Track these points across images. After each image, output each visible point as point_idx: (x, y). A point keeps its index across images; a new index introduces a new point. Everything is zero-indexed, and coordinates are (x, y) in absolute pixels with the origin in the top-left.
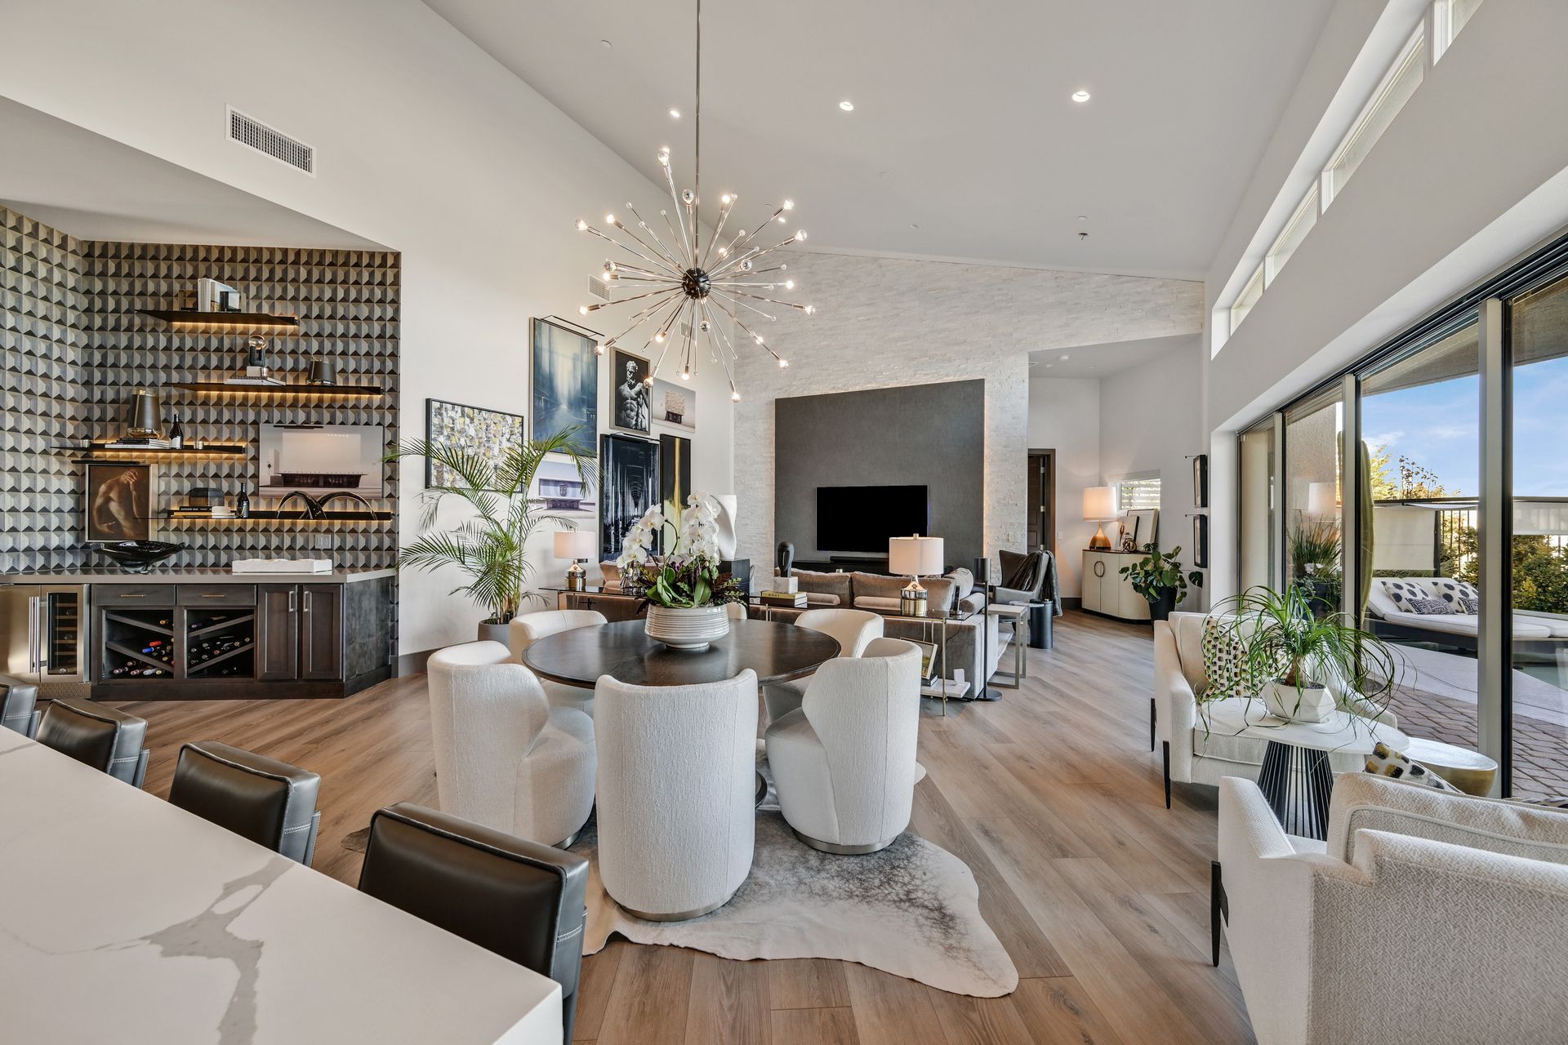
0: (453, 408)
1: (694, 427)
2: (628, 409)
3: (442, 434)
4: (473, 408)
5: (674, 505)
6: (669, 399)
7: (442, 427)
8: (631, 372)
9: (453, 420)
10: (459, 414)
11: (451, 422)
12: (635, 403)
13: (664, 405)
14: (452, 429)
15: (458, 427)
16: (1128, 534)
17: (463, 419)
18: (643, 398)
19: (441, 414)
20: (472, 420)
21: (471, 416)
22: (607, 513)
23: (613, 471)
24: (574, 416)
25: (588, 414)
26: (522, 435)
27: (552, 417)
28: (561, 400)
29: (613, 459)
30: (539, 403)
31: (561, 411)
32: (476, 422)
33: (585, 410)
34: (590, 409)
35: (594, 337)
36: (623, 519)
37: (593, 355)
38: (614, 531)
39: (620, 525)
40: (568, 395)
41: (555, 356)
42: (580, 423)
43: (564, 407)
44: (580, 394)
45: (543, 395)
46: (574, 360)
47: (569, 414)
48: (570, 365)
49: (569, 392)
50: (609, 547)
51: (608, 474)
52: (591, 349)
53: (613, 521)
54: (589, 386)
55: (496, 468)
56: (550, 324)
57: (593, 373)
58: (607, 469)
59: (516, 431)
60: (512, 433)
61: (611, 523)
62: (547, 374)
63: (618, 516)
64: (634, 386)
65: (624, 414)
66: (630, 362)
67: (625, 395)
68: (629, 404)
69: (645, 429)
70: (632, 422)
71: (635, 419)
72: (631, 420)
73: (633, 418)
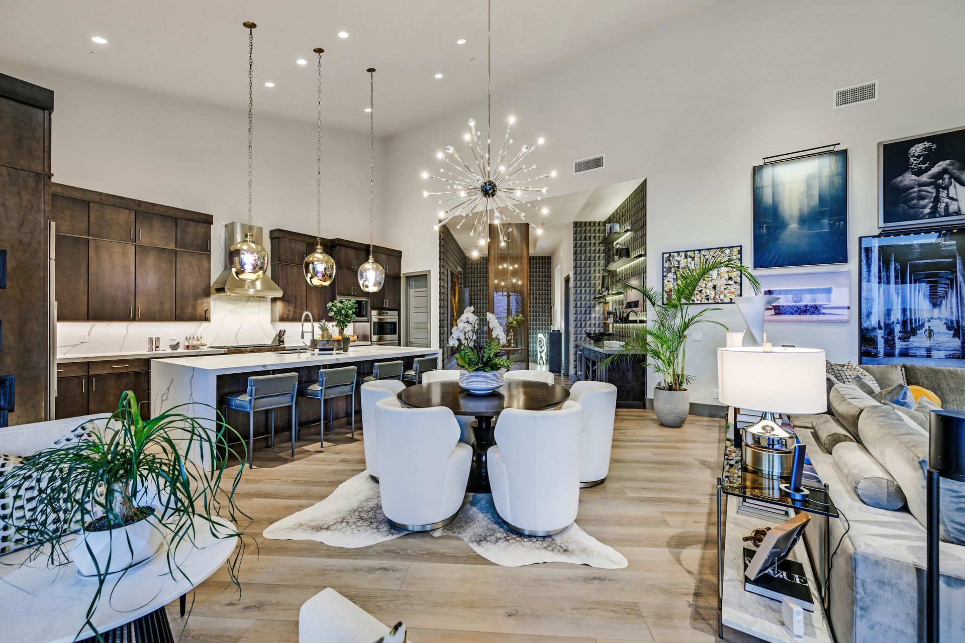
0: (679, 254)
2: (913, 199)
3: (671, 272)
4: (694, 251)
7: (671, 268)
8: (919, 156)
9: (679, 262)
10: (683, 256)
11: (677, 263)
12: (930, 188)
14: (678, 267)
15: (682, 265)
17: (686, 260)
18: (951, 177)
19: (669, 260)
20: (693, 259)
21: (693, 256)
22: (869, 315)
23: (880, 272)
24: (809, 230)
25: (830, 224)
26: (741, 260)
27: (776, 238)
28: (789, 221)
29: (879, 260)
30: (759, 232)
31: (789, 230)
32: (697, 259)
33: (826, 221)
34: (835, 218)
35: (837, 148)
36: (904, 323)
37: (840, 164)
38: (882, 335)
39: (898, 328)
40: (799, 214)
41: (780, 186)
42: (818, 234)
43: (794, 226)
44: (818, 209)
45: (765, 223)
46: (807, 181)
47: (801, 231)
48: (802, 187)
49: (801, 211)
50: (873, 351)
51: (869, 276)
52: (836, 161)
53: (882, 324)
54: (832, 197)
55: (714, 287)
56: (773, 163)
57: (841, 182)
58: (869, 271)
59: (734, 258)
60: (730, 260)
61: (877, 326)
62: (770, 205)
63: (893, 318)
64: (928, 169)
65: (902, 207)
66: (916, 146)
67: (905, 185)
68: (914, 192)
69: (958, 213)
70: (922, 212)
71: (930, 207)
72: (921, 210)
73: (924, 207)
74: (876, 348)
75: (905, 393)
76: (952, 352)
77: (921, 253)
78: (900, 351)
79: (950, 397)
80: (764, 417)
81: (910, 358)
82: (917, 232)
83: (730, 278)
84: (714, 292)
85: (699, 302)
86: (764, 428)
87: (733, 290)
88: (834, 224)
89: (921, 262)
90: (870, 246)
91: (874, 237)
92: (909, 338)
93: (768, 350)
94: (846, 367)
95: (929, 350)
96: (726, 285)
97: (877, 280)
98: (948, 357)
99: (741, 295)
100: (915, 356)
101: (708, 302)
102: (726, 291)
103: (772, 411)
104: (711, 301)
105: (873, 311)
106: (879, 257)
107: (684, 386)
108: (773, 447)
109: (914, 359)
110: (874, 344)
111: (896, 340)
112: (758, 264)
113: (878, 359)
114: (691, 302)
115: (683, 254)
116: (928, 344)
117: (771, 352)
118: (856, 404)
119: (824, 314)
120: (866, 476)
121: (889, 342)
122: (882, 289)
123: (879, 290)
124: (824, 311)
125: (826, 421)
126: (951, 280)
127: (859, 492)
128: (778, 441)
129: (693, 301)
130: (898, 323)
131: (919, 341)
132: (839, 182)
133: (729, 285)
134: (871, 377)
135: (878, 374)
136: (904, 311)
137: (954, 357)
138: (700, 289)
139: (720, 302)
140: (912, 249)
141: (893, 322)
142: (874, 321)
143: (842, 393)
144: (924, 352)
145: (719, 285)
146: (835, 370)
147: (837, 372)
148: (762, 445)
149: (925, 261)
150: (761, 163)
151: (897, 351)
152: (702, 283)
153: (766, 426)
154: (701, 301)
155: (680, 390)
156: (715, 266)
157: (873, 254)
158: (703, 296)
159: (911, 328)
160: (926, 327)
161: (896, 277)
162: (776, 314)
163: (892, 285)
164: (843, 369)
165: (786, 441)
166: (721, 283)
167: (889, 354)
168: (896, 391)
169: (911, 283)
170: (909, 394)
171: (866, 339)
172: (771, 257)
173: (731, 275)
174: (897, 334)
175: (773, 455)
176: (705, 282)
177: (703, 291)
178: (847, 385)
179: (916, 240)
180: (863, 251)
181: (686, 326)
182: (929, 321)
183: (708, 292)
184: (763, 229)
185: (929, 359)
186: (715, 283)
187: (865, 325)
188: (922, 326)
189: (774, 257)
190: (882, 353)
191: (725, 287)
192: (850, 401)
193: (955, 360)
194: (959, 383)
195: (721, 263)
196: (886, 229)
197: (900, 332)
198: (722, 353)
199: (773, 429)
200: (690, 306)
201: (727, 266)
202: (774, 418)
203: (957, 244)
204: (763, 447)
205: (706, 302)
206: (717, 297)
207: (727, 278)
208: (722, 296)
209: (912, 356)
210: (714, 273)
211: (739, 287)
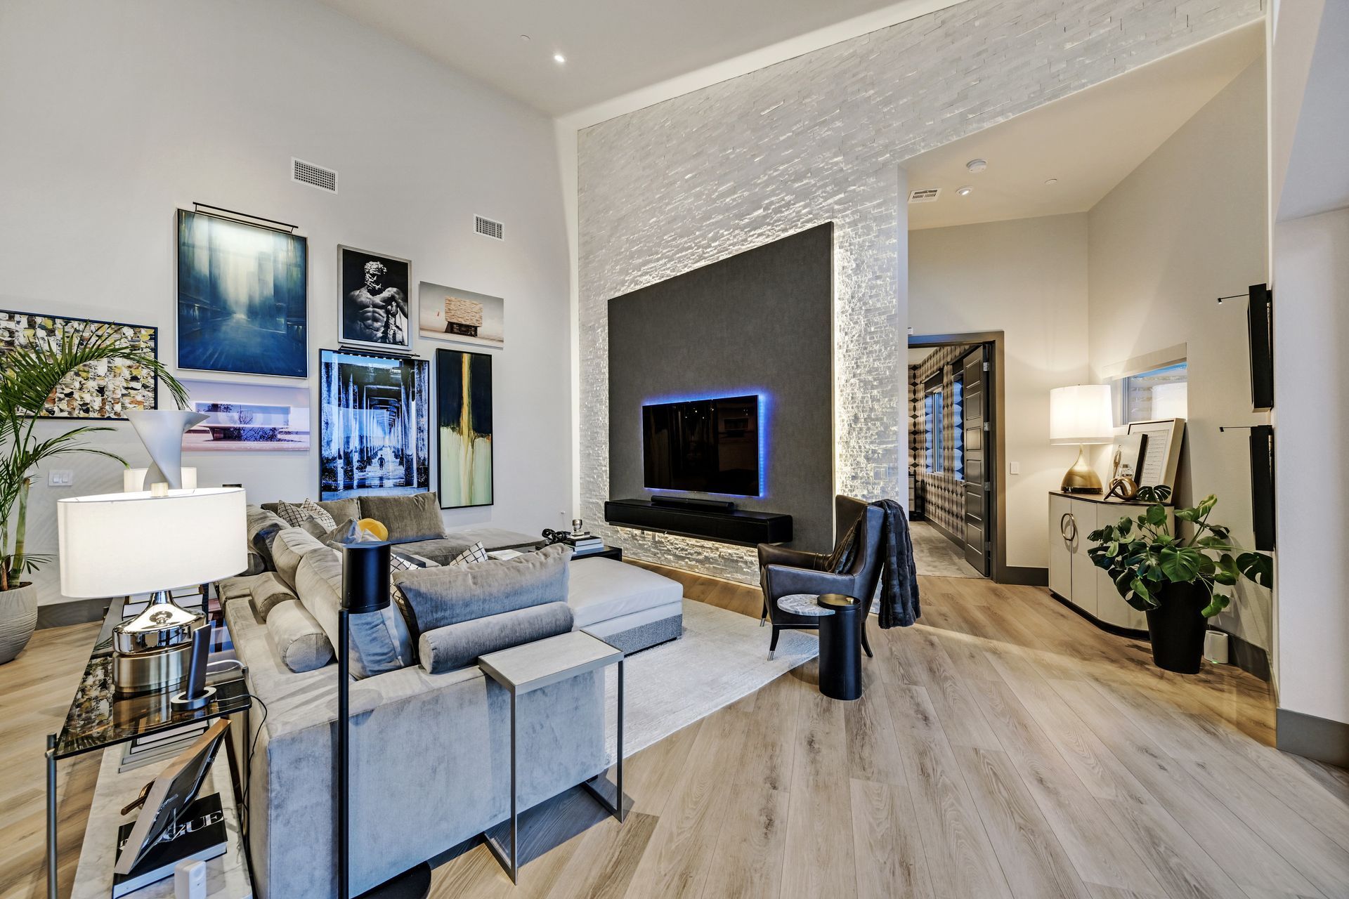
0: (13, 318)
1: (502, 341)
2: (368, 318)
4: (53, 318)
5: (461, 433)
6: (452, 307)
8: (373, 275)
9: (14, 335)
10: (24, 324)
12: (381, 312)
13: (443, 315)
16: (1126, 466)
17: (32, 331)
18: (398, 306)
20: (51, 332)
21: (50, 327)
22: (329, 443)
23: (339, 393)
24: (261, 327)
25: (288, 325)
26: (155, 350)
27: (215, 329)
28: (234, 308)
29: (339, 379)
30: (188, 312)
31: (234, 321)
32: (59, 334)
33: (283, 320)
34: (294, 319)
35: (295, 232)
36: (361, 451)
37: (299, 254)
38: (342, 465)
39: (356, 457)
40: (248, 302)
41: (221, 255)
42: (273, 336)
43: (240, 316)
44: (272, 301)
45: (198, 301)
46: (259, 260)
47: (250, 326)
48: (252, 266)
49: (251, 298)
50: (333, 484)
51: (329, 396)
52: (294, 247)
53: (342, 453)
54: (289, 291)
55: (101, 390)
56: (211, 217)
57: (299, 276)
58: (329, 391)
59: (143, 345)
60: (134, 348)
61: (336, 455)
62: (205, 276)
63: (352, 447)
64: (380, 291)
65: (359, 325)
66: (371, 263)
67: (362, 301)
68: (369, 312)
69: (402, 343)
70: (376, 335)
71: (382, 331)
72: (375, 332)
73: (377, 330)
74: (336, 481)
75: (354, 528)
76: (398, 480)
77: (375, 378)
78: (358, 483)
79: (395, 525)
80: (153, 600)
81: (366, 489)
82: (373, 354)
83: (135, 379)
84: (100, 398)
85: (65, 414)
86: (153, 618)
87: (139, 398)
88: (292, 326)
89: (375, 386)
90: (330, 362)
91: (334, 352)
92: (365, 467)
93: (161, 494)
94: (302, 506)
95: (381, 479)
96: (127, 388)
97: (337, 403)
98: (395, 486)
99: (155, 407)
100: (370, 487)
101: (86, 415)
102: (127, 400)
103: (167, 588)
104: (92, 415)
105: (333, 438)
106: (339, 376)
107: (24, 576)
108: (167, 643)
109: (370, 489)
110: (334, 477)
111: (355, 470)
112: (184, 363)
113: (338, 493)
114: (44, 413)
115: (24, 320)
116: (379, 473)
117: (166, 497)
118: (297, 551)
119: (279, 440)
120: (295, 638)
121: (349, 474)
122: (341, 412)
123: (339, 413)
124: (279, 436)
125: (266, 581)
126: (398, 408)
127: (288, 660)
128: (177, 632)
129: (52, 412)
130: (356, 452)
131: (373, 471)
132: (297, 275)
133: (132, 389)
134: (329, 515)
135: (336, 511)
136: (361, 438)
137: (400, 486)
138: (67, 391)
139: (113, 416)
140: (368, 372)
141: (352, 451)
142: (334, 450)
143: (285, 540)
144: (377, 482)
145: (111, 387)
146: (289, 511)
147: (291, 514)
148: (148, 646)
149: (378, 387)
150: (192, 208)
151: (355, 483)
152: (71, 380)
153: (157, 614)
154: (70, 413)
155: (10, 587)
156: (99, 354)
157: (333, 371)
158: (76, 404)
159: (367, 457)
160: (379, 456)
161: (355, 401)
162: (216, 439)
163: (351, 409)
164: (299, 509)
165: (189, 628)
166: (116, 385)
167: (348, 487)
168: (346, 527)
169: (367, 408)
170: (358, 529)
171: (326, 468)
172: (208, 353)
173: (135, 373)
174: (356, 464)
175: (168, 656)
176: (80, 379)
177: (76, 395)
178: (297, 529)
179: (373, 364)
180: (323, 367)
181: (29, 459)
182: (381, 449)
183: (87, 398)
184: (194, 311)
185: (381, 488)
186: (102, 383)
187: (325, 454)
188: (376, 454)
189: (211, 355)
190: (341, 487)
191: (125, 392)
192: (292, 549)
193: (400, 488)
194: (401, 511)
195: (115, 350)
196: (345, 345)
197: (358, 461)
198: (66, 508)
199: (169, 615)
200: (37, 422)
201: (127, 356)
202: (171, 598)
203: (402, 373)
204: (151, 649)
205: (82, 414)
206: (107, 407)
207: (129, 377)
208: (118, 408)
209: (368, 487)
210: (101, 366)
211: (151, 395)
